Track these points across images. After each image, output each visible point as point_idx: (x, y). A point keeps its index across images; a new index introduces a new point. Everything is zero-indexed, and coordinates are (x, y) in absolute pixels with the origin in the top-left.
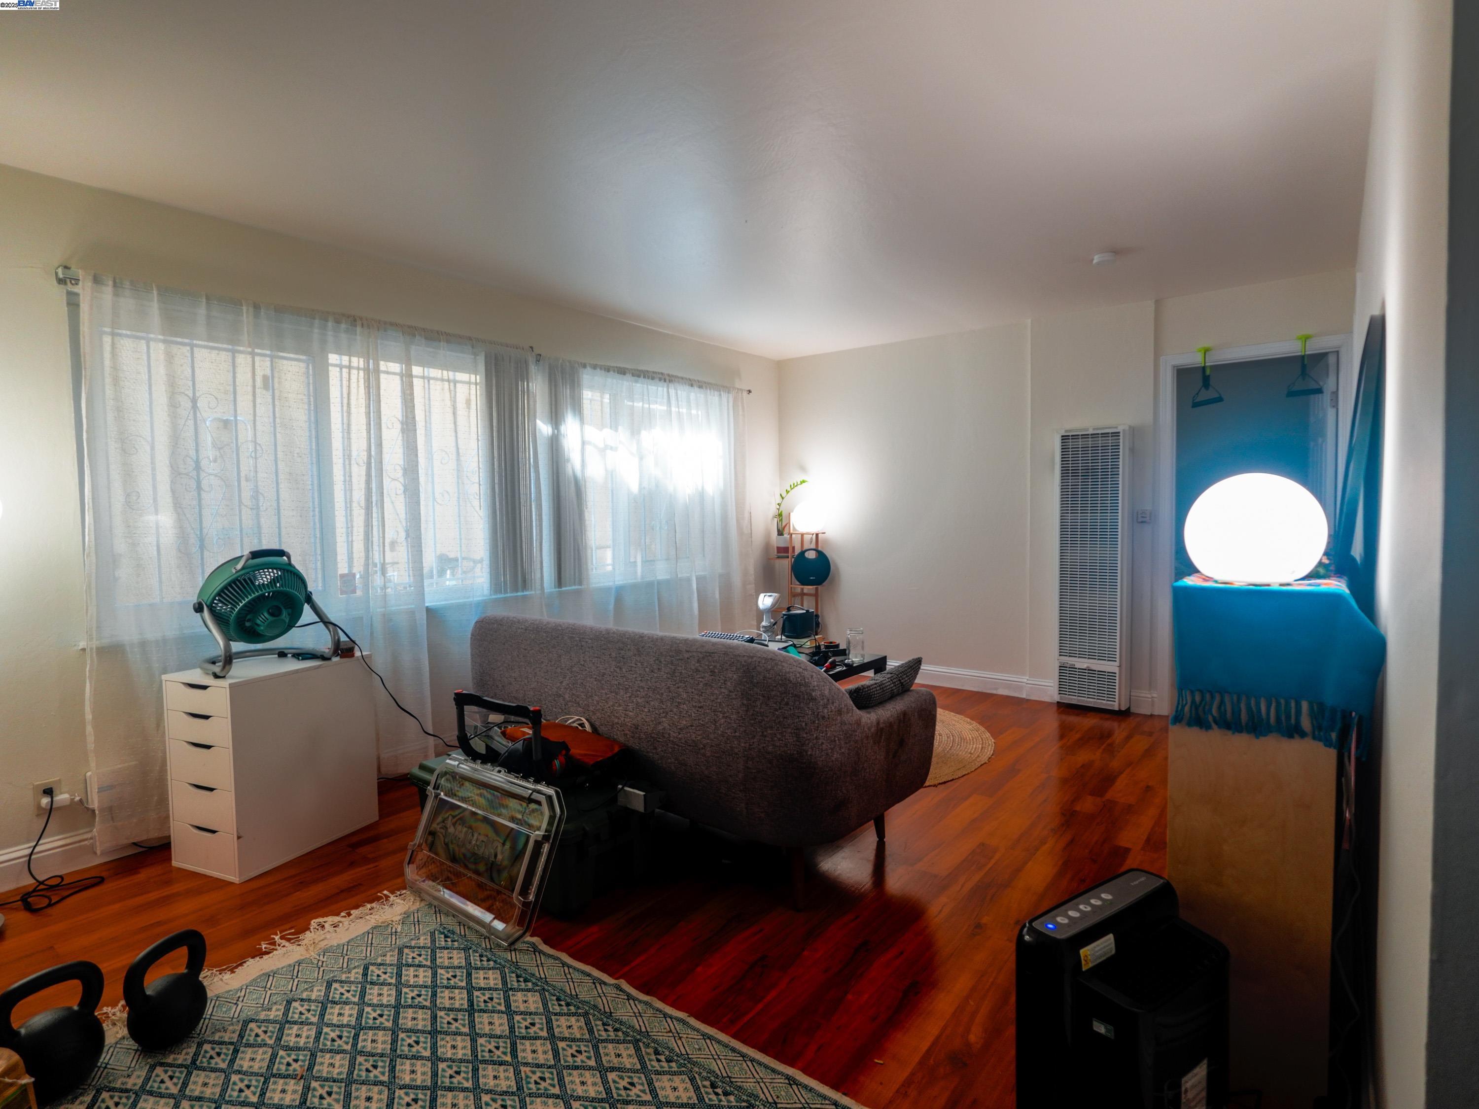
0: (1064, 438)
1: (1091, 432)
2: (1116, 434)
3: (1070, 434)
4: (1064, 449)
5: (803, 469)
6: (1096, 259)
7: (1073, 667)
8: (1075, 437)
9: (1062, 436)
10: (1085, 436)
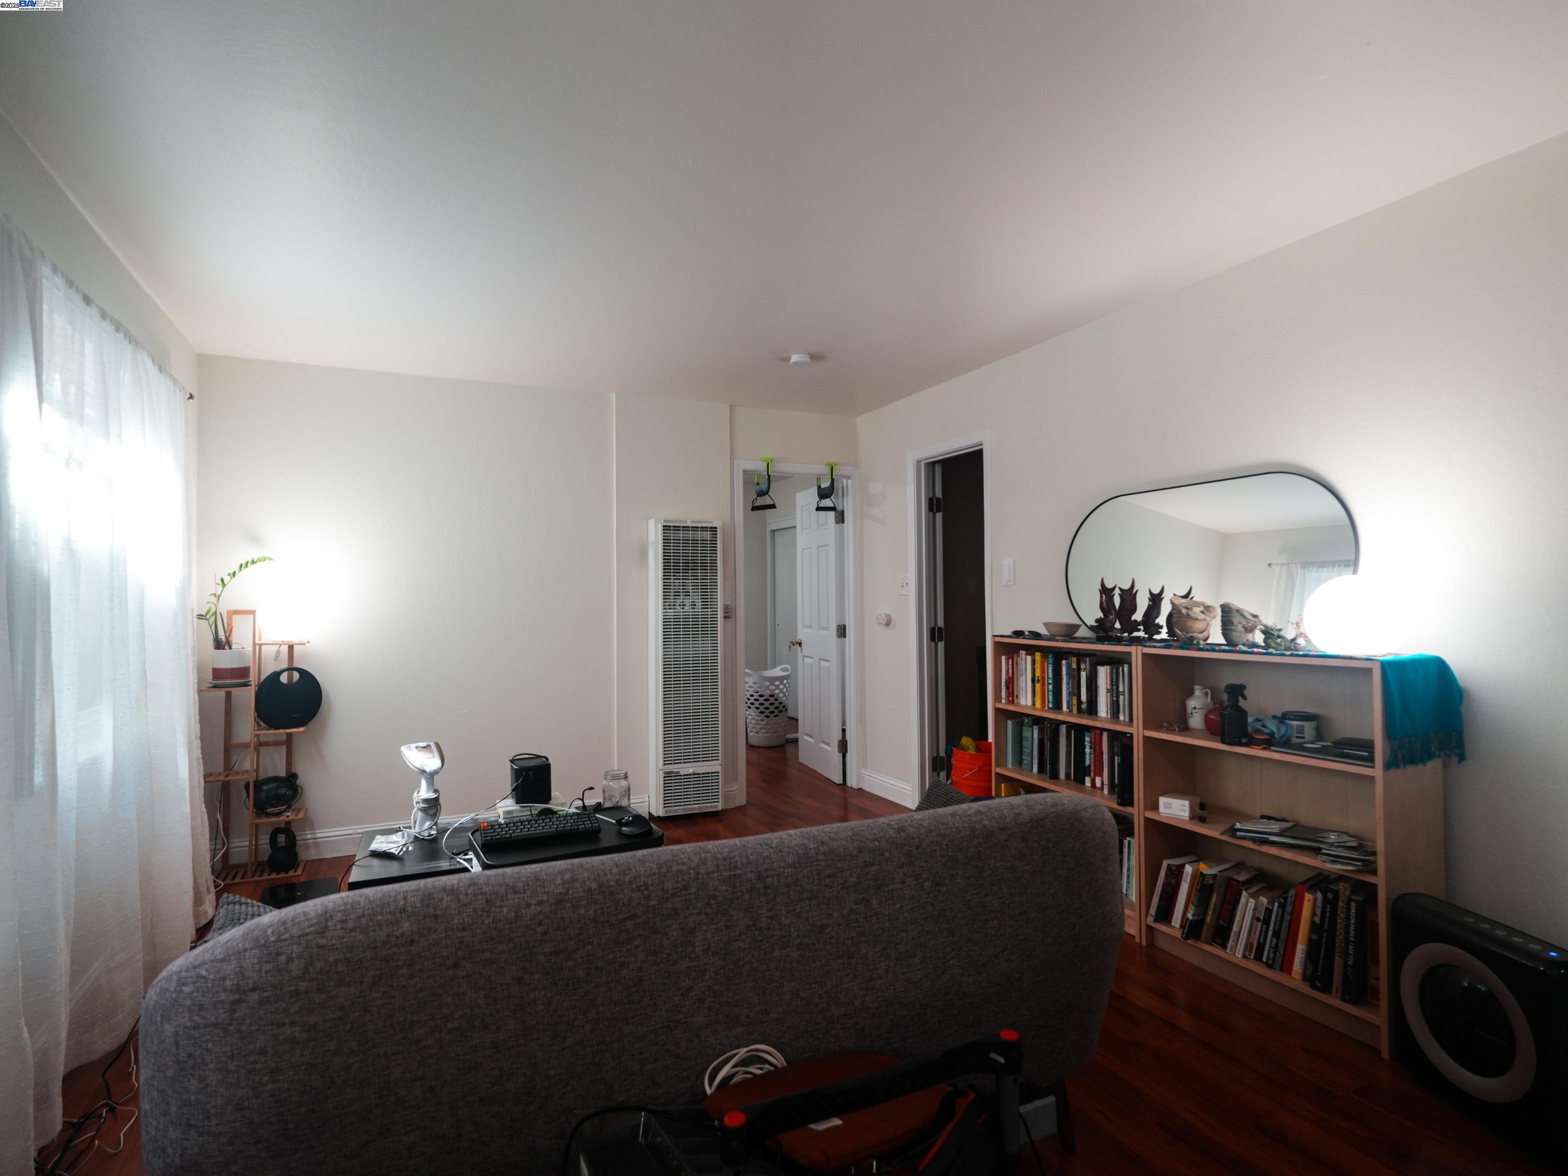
0: (666, 528)
1: (689, 524)
2: (714, 529)
3: (672, 524)
4: (666, 541)
5: (254, 538)
6: (795, 358)
7: (677, 774)
8: (677, 528)
9: (664, 526)
10: (686, 528)
